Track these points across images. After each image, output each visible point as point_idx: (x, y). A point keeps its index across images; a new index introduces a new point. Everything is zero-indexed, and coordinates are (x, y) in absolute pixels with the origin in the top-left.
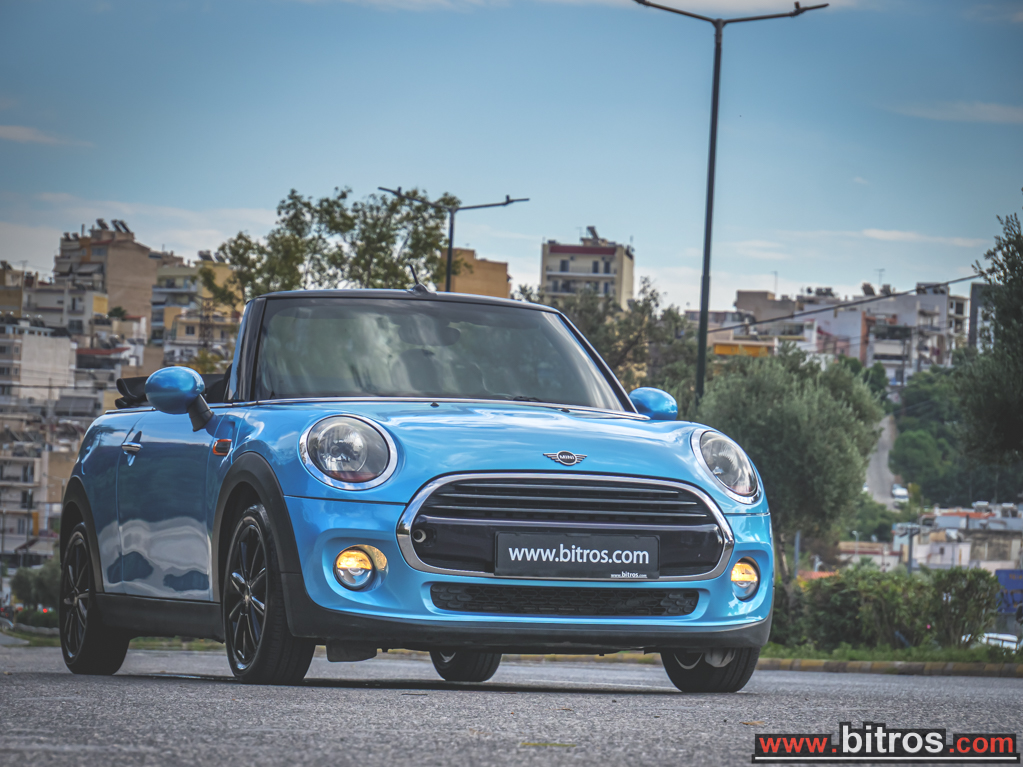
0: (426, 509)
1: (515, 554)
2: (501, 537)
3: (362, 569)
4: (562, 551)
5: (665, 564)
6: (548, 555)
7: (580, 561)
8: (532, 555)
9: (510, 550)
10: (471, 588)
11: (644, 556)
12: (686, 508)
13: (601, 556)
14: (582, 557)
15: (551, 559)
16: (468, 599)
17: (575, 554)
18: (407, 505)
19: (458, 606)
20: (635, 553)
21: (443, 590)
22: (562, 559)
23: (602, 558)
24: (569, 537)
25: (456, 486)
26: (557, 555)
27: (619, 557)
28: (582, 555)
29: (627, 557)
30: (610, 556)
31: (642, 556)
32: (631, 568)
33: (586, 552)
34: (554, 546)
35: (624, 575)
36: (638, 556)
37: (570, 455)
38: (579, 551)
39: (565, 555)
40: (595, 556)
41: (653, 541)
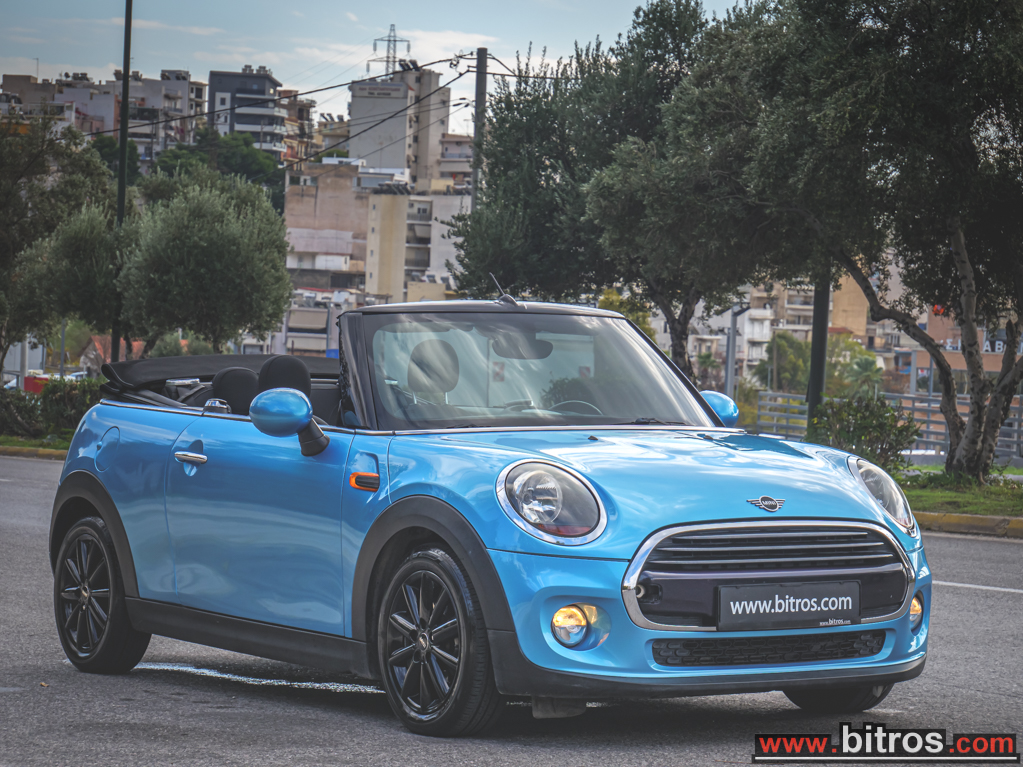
0: (649, 566)
1: (736, 608)
2: (724, 591)
3: (578, 626)
4: (777, 602)
5: (865, 607)
6: (765, 607)
7: (793, 610)
8: (751, 607)
9: (732, 603)
10: (688, 643)
11: (848, 601)
12: (874, 550)
13: (810, 605)
14: (794, 607)
15: (768, 611)
16: (686, 653)
17: (787, 604)
18: (630, 561)
19: (677, 661)
20: (841, 599)
21: (663, 646)
22: (777, 610)
23: (812, 606)
24: (782, 587)
25: (674, 540)
26: (773, 606)
27: (826, 604)
28: (794, 604)
29: (833, 604)
30: (819, 604)
31: (845, 602)
32: (837, 614)
33: (798, 601)
34: (770, 597)
35: (831, 622)
36: (843, 601)
37: (772, 500)
38: (792, 600)
39: (780, 606)
40: (806, 605)
41: (855, 586)
